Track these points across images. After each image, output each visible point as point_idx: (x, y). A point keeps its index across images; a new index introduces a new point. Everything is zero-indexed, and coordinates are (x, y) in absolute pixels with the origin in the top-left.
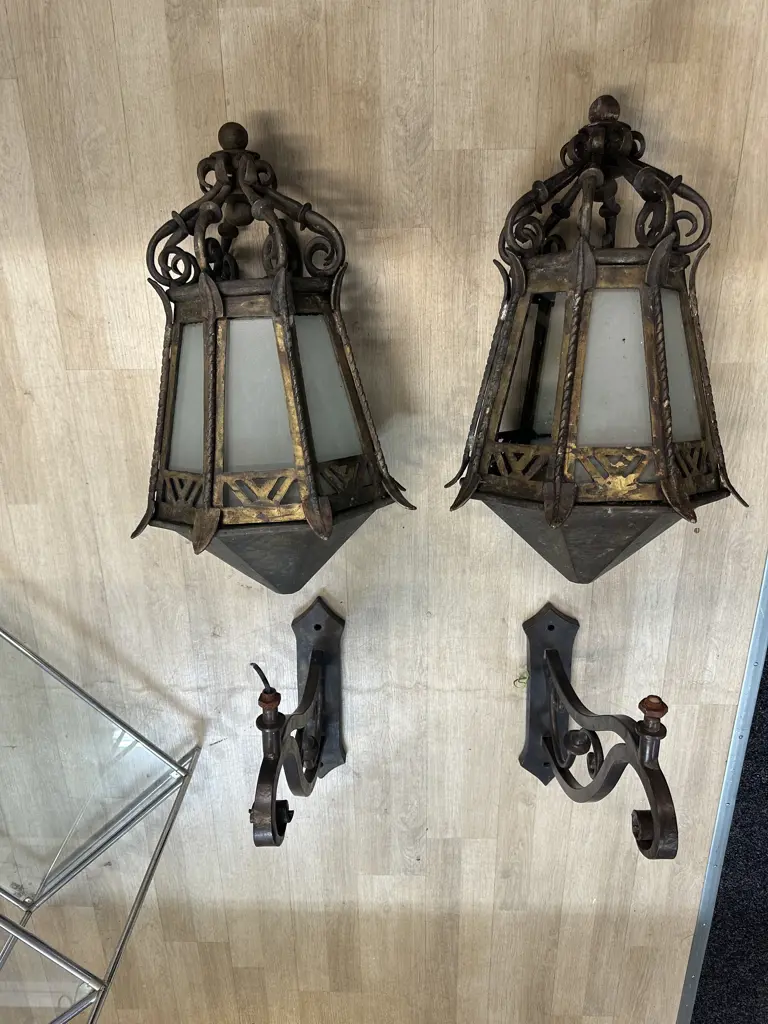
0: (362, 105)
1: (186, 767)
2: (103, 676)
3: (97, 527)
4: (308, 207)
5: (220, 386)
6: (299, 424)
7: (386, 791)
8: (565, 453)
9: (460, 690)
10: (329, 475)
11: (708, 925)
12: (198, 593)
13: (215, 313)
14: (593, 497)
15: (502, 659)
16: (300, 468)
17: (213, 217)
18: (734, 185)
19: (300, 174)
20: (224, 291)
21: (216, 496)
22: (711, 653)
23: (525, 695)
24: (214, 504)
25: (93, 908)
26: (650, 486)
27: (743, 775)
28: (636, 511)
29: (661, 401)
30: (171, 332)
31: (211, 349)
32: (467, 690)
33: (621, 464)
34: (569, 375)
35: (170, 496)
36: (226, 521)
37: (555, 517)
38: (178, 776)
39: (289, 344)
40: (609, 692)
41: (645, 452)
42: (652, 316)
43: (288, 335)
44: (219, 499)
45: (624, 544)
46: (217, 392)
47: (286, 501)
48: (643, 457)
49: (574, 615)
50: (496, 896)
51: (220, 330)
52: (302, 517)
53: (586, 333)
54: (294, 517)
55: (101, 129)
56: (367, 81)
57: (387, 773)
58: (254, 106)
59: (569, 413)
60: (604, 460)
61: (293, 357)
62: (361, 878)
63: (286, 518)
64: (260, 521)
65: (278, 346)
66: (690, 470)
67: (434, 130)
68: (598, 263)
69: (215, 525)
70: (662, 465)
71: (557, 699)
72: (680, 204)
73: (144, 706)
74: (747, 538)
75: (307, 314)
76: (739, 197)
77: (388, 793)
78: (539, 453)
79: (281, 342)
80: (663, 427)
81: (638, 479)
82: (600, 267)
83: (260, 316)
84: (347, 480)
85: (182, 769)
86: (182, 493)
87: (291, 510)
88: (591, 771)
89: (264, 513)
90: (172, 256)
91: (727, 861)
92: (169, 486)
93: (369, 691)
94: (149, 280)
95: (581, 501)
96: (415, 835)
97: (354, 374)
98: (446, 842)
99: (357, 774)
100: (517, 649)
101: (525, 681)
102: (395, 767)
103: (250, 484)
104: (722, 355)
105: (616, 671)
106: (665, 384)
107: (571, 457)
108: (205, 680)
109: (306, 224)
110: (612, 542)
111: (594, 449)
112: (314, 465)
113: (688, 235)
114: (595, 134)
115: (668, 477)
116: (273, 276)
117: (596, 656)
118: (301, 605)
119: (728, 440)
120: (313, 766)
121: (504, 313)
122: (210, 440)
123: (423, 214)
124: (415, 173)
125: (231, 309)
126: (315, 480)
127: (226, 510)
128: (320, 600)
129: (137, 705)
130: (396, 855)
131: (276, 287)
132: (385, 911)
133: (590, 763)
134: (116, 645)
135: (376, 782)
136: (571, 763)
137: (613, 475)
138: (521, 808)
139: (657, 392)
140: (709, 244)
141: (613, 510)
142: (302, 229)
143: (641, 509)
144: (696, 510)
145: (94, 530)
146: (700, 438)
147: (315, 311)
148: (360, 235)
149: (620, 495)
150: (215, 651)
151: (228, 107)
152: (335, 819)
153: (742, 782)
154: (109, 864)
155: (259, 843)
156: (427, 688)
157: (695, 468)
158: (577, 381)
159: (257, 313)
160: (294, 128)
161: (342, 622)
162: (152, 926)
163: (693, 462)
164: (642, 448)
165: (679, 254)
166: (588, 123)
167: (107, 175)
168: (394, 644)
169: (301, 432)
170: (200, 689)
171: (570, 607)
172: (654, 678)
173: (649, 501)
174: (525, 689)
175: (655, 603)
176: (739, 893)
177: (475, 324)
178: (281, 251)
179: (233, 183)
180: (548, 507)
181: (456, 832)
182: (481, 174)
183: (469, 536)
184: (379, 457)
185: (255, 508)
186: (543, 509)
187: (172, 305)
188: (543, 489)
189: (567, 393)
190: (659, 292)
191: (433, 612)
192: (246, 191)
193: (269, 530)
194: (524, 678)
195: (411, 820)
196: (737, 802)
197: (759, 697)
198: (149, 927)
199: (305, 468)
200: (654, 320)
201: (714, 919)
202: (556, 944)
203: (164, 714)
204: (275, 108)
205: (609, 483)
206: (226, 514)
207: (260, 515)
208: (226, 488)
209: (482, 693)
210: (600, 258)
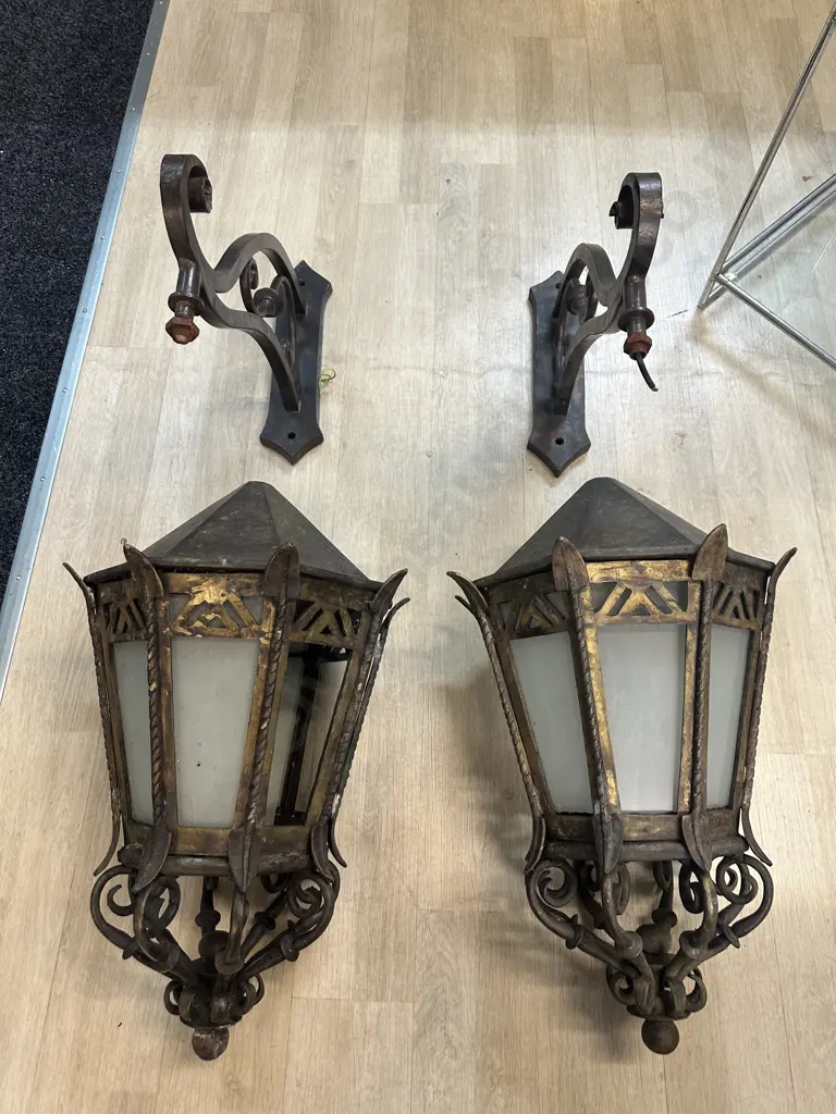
0: (498, 1064)
1: (717, 284)
2: (814, 391)
3: (823, 566)
4: (570, 945)
5: (689, 732)
6: (590, 679)
7: (483, 256)
8: (274, 632)
9: (396, 368)
10: (553, 616)
11: (131, 108)
12: (702, 484)
13: (693, 821)
14: (243, 579)
15: (348, 404)
16: (590, 626)
17: (690, 938)
18: (63, 942)
19: (574, 981)
20: (680, 847)
21: (697, 594)
22: (114, 401)
23: (324, 362)
24: (699, 586)
25: (825, 129)
26: (176, 590)
27: (85, 269)
28: (193, 561)
29: (158, 690)
30: (743, 799)
31: (698, 777)
32: (389, 368)
33: (209, 617)
34: (265, 725)
35: (749, 598)
36: (684, 564)
37: (289, 556)
38: (726, 275)
39: (601, 779)
40: (230, 362)
41: (181, 630)
42: (165, 792)
43: (602, 790)
44: (694, 591)
45: (209, 525)
46: (692, 722)
47: (609, 586)
48: (183, 624)
49: (266, 451)
50: (362, 140)
51: (686, 800)
52: (590, 566)
53: (243, 775)
54: (600, 566)
55: (821, 1052)
56: (491, 1093)
57: (481, 277)
58: (629, 1070)
59: (267, 679)
60: (228, 621)
61: (596, 763)
62: (514, 161)
63: (609, 565)
64: (642, 563)
65: (615, 777)
66: (129, 608)
67: (412, 1027)
68: (226, 859)
69: (699, 559)
70: (161, 615)
71: (288, 355)
72: (125, 925)
73: (766, 356)
74: (69, 530)
75: (576, 814)
76: (59, 929)
77: (481, 255)
78: (304, 633)
79: (611, 781)
80: (157, 660)
81: (190, 597)
82: (225, 854)
83: (637, 815)
84: (531, 609)
85: (721, 282)
86: (736, 601)
87: (604, 575)
88: (254, 267)
89: (637, 573)
90: (737, 891)
91: (105, 177)
92: (751, 610)
93: (501, 369)
94: (770, 865)
95: (257, 575)
96: (451, 208)
97: (518, 737)
98: (417, 200)
99: (517, 275)
100: (330, 413)
101: (323, 378)
102: (474, 283)
103: (653, 608)
104: (87, 743)
105: (221, 386)
106: (154, 709)
107: (267, 628)
108: (693, 384)
109: (571, 922)
110: (222, 527)
111: (239, 636)
112: (573, 630)
113: (119, 886)
114: (221, 1014)
115: (154, 600)
116: (619, 863)
117: (242, 404)
118: (579, 467)
119: (84, 642)
120: (571, 281)
121: (336, 802)
122: (703, 664)
123: (427, 925)
124: (436, 976)
125: (672, 825)
126: (572, 612)
127: (685, 577)
128: (557, 473)
129: (772, 357)
130: (473, 186)
131: (616, 850)
132: (488, 125)
133: (255, 277)
134: (798, 426)
135: (495, 266)
136: (275, 282)
137: (218, 604)
138: (331, 238)
139: (164, 702)
140: (95, 875)
141: (221, 563)
142: (575, 916)
143: (188, 563)
144: (125, 561)
145: (826, 562)
146: (115, 645)
147: (565, 818)
148: (503, 904)
149: (211, 581)
150: (682, 418)
151: (661, 1070)
152: (543, 227)
153: (87, 262)
154: (805, 179)
155: (656, 177)
156: (434, 372)
157: (124, 611)
158: (255, 718)
159: (640, 819)
160: (580, 1040)
161: (531, 448)
162: (755, 109)
163: (125, 617)
164: (184, 635)
165: (130, 866)
166: (230, 1028)
167: (812, 994)
168: (472, 420)
169: (588, 669)
170: (699, 374)
171: (269, 459)
172: (178, 376)
173: (179, 572)
174: (323, 368)
175: (175, 460)
176: (95, 143)
177: (369, 789)
178: (609, 893)
179: (662, 980)
180: (295, 570)
181: (406, 211)
182: (358, 971)
183: (381, 542)
184: (490, 636)
185: (646, 578)
186: (302, 567)
187: (741, 832)
188: (302, 591)
189: (268, 704)
190: (155, 821)
191: (425, 457)
192: (648, 969)
193: (631, 551)
194: (323, 381)
195: (455, 225)
196: (93, 240)
197: (64, 354)
198: (758, 107)
199: (585, 626)
200: (163, 788)
201: (124, 115)
202: (297, 89)
203: (742, 347)
204: (604, 1066)
205: (223, 595)
206: (684, 572)
207: (642, 570)
208: (683, 605)
209: (372, 364)
210: (222, 864)
